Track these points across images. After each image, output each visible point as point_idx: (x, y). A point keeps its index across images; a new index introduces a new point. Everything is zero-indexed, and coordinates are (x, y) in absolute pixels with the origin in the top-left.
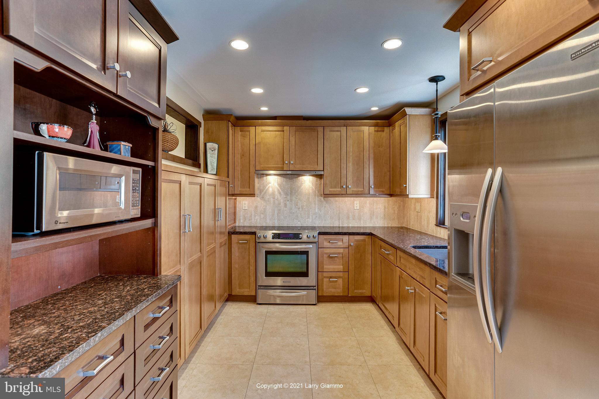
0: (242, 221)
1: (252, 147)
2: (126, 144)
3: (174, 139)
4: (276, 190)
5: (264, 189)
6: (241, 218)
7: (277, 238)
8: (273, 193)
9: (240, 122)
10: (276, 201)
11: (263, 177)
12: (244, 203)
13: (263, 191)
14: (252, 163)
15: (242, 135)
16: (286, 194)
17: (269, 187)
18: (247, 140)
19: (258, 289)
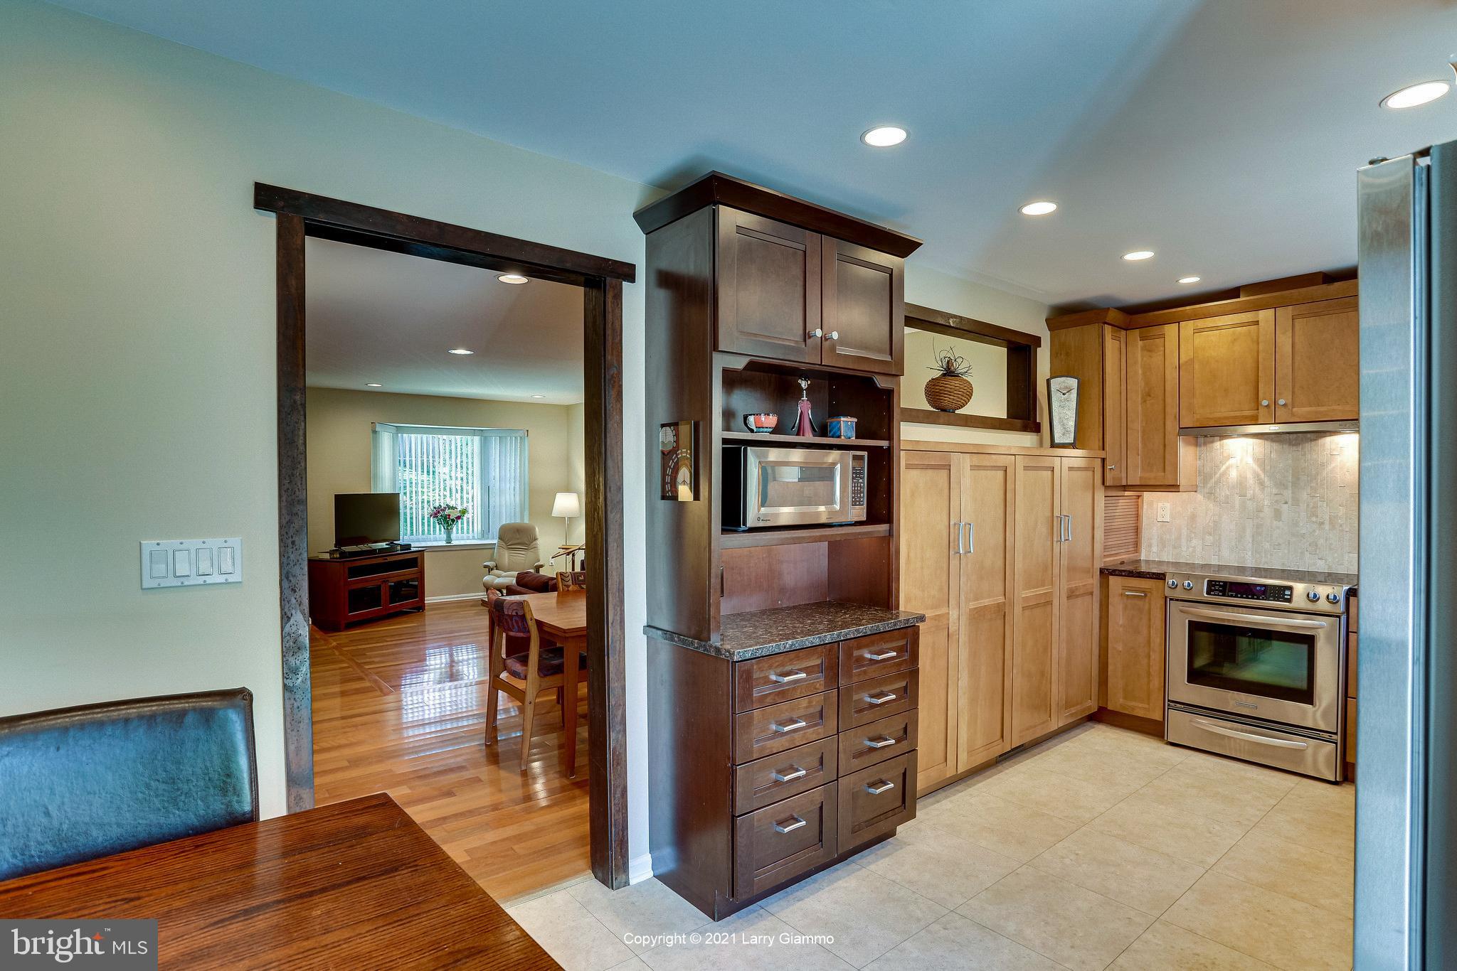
0: (1154, 549)
1: (1171, 375)
2: (849, 419)
3: (962, 386)
4: (1249, 475)
5: (1215, 473)
6: (1154, 542)
7: (1221, 594)
8: (1241, 485)
9: (1139, 318)
10: (1249, 504)
11: (1213, 442)
12: (1158, 507)
13: (1211, 478)
14: (1172, 410)
15: (1144, 349)
16: (1281, 485)
17: (1228, 468)
18: (1157, 359)
19: (1168, 709)
